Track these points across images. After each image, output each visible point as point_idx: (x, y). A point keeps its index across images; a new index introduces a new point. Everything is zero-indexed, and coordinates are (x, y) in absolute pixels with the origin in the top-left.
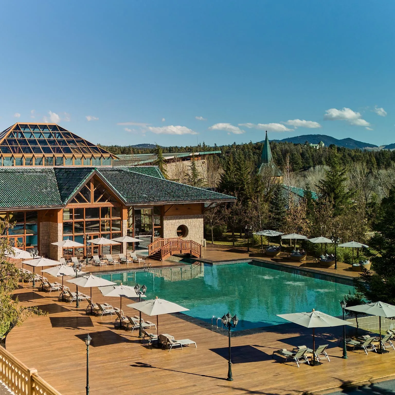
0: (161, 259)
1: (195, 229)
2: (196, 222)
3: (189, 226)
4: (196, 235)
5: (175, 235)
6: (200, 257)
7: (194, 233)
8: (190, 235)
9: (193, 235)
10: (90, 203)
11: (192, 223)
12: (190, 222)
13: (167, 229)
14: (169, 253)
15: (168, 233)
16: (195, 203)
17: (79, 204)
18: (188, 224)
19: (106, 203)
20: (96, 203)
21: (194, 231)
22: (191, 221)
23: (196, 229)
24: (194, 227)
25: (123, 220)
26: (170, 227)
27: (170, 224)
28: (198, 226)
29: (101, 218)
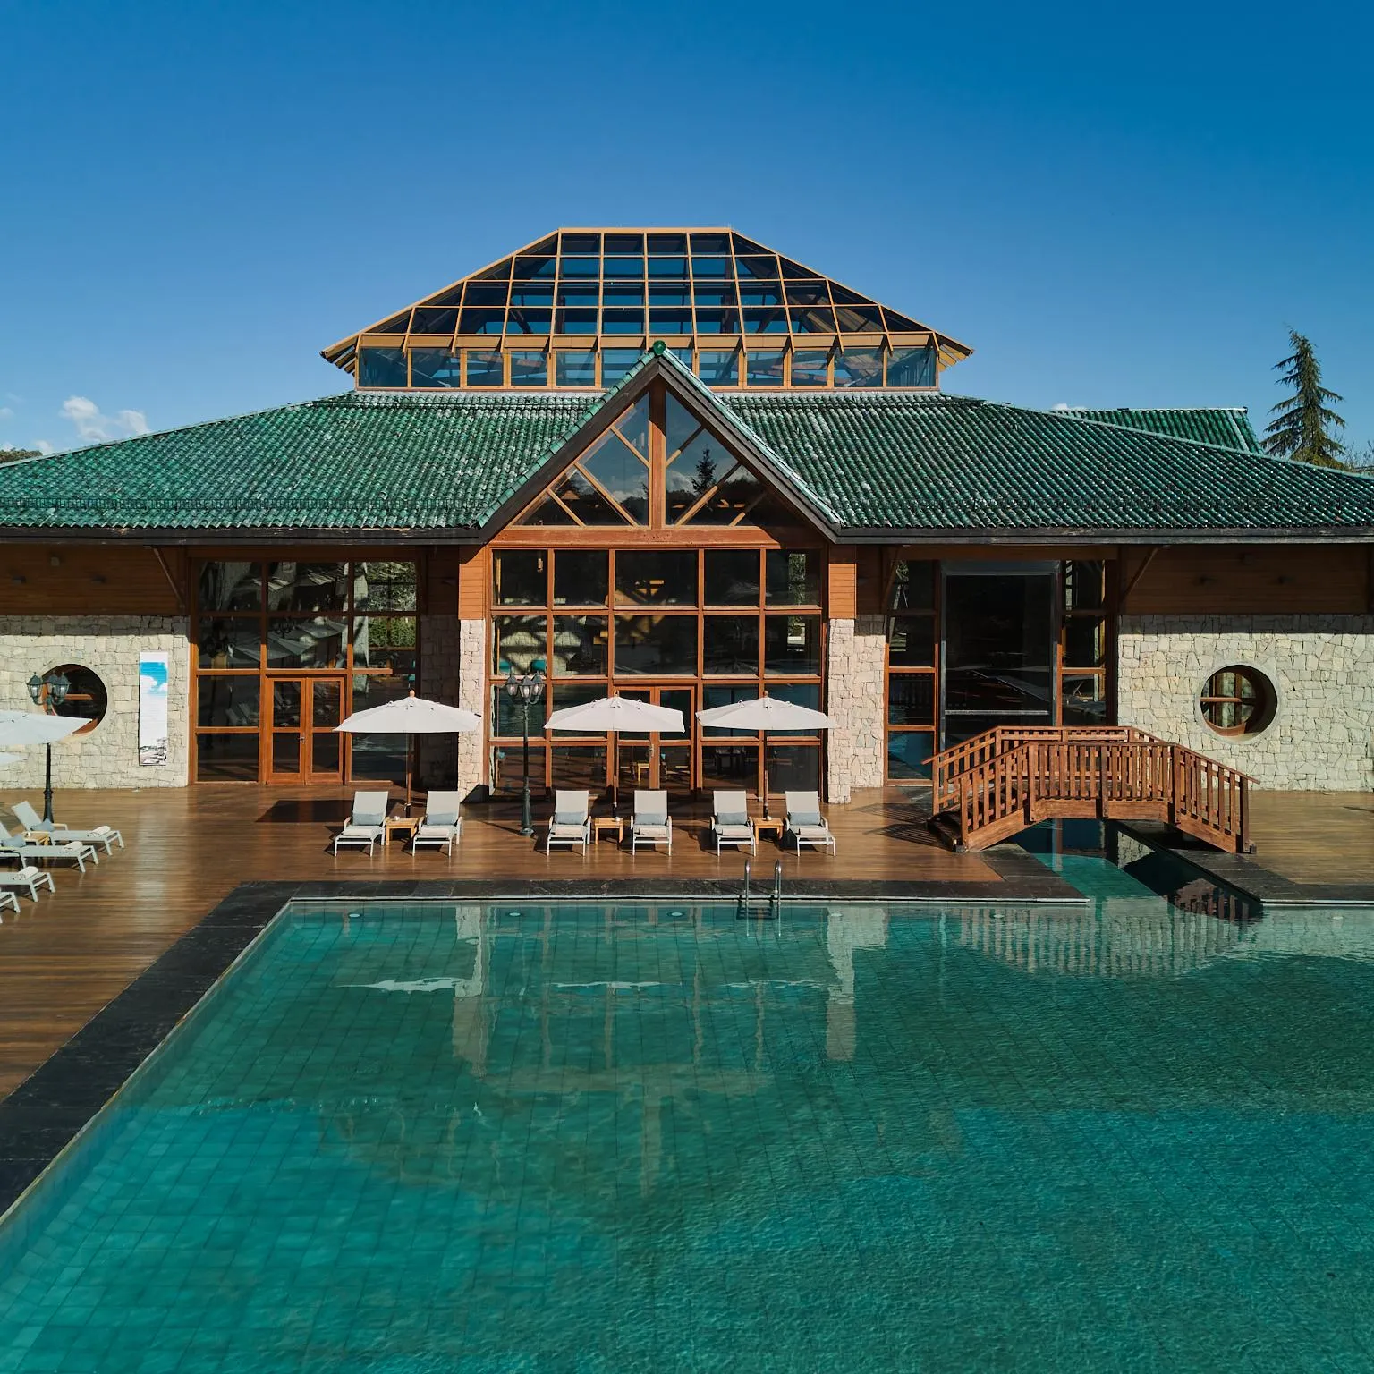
0: (960, 843)
1: (1320, 693)
2: (1326, 657)
3: (1283, 678)
4: (1325, 725)
5: (1191, 717)
6: (1240, 849)
7: (1314, 713)
8: (1286, 722)
9: (1310, 725)
10: (644, 528)
11: (1300, 662)
12: (1286, 653)
13: (1138, 683)
14: (1014, 808)
15: (1147, 704)
16: (1286, 541)
17: (582, 527)
18: (1272, 662)
19: (733, 527)
20: (679, 526)
21: (1312, 702)
22: (1297, 649)
23: (1330, 694)
24: (1315, 684)
25: (832, 622)
26: (1160, 671)
27: (1161, 657)
28: (1342, 680)
29: (706, 603)
